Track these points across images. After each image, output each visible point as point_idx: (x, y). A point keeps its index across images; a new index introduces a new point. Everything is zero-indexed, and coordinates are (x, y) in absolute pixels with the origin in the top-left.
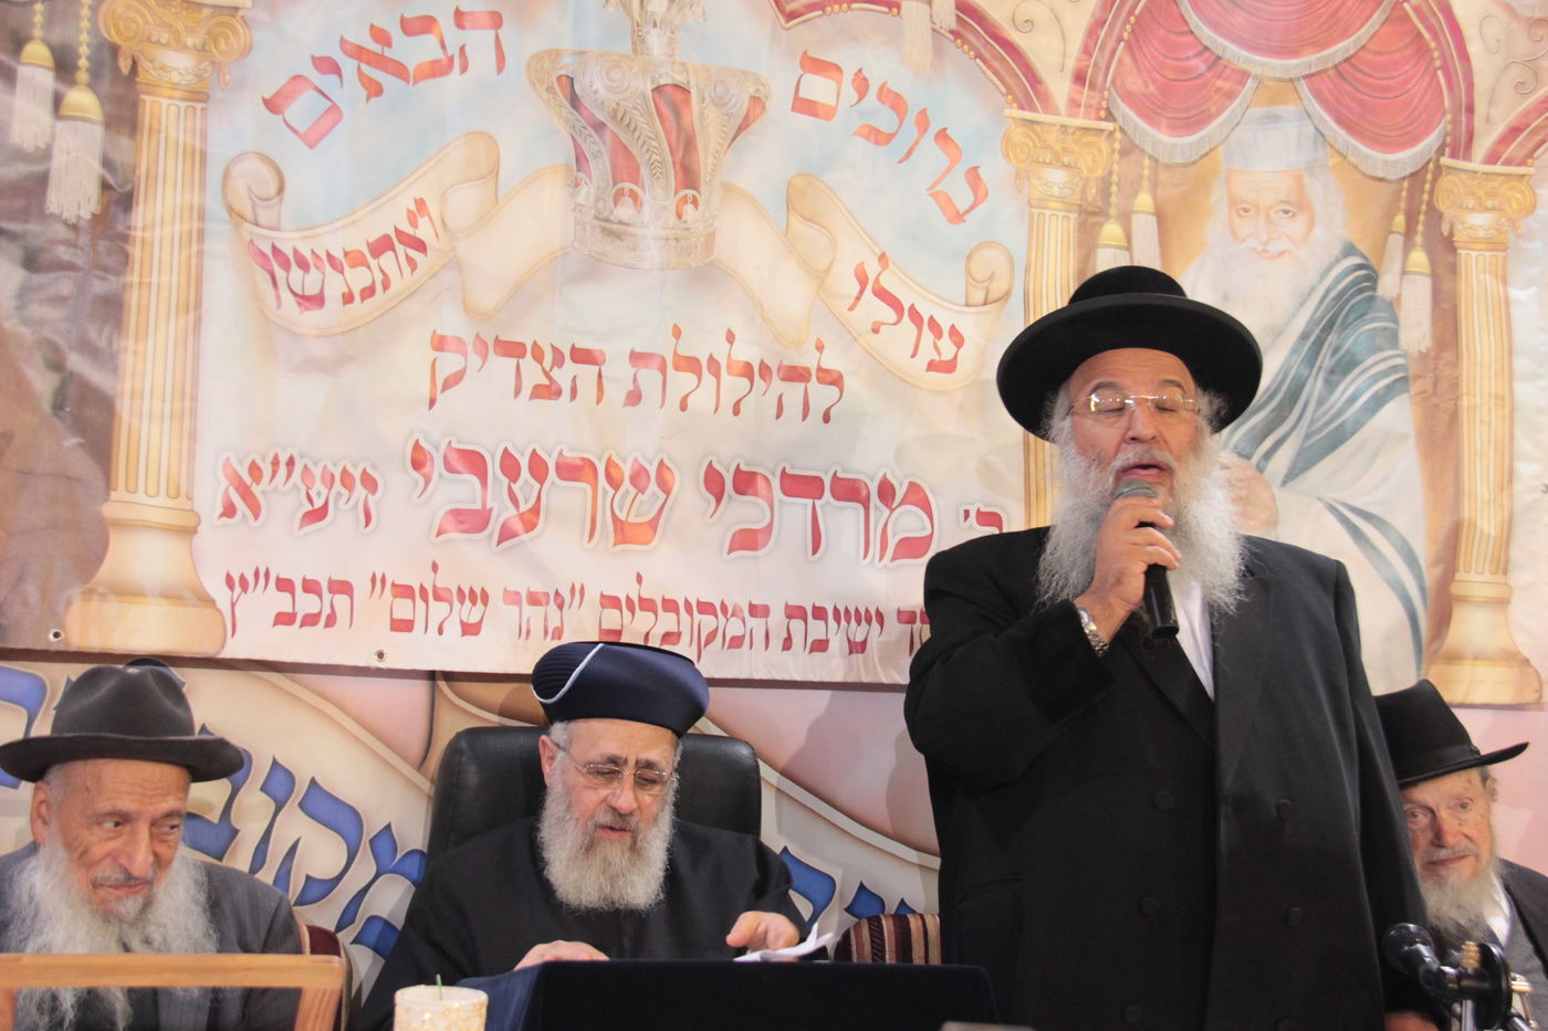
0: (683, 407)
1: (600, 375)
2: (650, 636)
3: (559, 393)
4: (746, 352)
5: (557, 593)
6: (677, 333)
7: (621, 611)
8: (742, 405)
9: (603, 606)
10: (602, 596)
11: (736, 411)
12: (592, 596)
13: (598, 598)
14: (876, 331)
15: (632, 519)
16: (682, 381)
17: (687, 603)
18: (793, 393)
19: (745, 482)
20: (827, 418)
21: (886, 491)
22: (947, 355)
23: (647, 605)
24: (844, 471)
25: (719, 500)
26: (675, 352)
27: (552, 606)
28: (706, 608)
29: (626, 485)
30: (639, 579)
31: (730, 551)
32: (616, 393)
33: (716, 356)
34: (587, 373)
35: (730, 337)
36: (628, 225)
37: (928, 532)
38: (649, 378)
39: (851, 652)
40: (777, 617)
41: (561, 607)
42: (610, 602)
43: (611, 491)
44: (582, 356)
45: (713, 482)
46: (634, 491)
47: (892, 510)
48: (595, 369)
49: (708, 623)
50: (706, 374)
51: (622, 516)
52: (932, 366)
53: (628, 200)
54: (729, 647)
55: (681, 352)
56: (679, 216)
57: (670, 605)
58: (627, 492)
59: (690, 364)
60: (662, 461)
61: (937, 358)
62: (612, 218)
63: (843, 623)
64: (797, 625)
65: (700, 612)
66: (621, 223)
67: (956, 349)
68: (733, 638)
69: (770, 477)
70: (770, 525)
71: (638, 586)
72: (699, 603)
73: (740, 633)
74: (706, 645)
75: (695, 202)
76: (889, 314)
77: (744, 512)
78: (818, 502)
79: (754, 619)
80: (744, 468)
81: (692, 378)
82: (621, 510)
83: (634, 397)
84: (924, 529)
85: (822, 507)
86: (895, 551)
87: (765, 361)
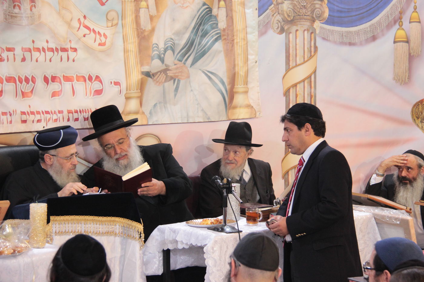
0: (37, 61)
1: (14, 54)
2: (34, 121)
3: (4, 60)
4: (52, 45)
5: (9, 112)
6: (33, 42)
7: (26, 115)
8: (52, 59)
9: (22, 115)
10: (21, 112)
11: (50, 61)
12: (19, 112)
13: (20, 113)
14: (84, 36)
15: (26, 91)
16: (36, 54)
17: (43, 112)
18: (64, 55)
19: (54, 79)
20: (74, 61)
21: (90, 78)
22: (103, 41)
23: (33, 113)
24: (79, 74)
25: (48, 84)
26: (33, 47)
27: (8, 115)
28: (47, 112)
29: (24, 82)
30: (30, 106)
31: (52, 97)
32: (19, 59)
33: (44, 47)
34: (11, 54)
35: (47, 42)
36: (18, 14)
37: (102, 88)
38: (27, 55)
39: (85, 121)
40: (65, 113)
41: (11, 115)
42: (23, 113)
43: (20, 84)
44: (9, 50)
45: (46, 80)
46: (26, 84)
47: (92, 83)
48: (12, 53)
49: (48, 116)
50: (42, 52)
51: (23, 91)
52: (100, 44)
53: (17, 7)
54: (54, 122)
55: (35, 47)
56: (31, 10)
57: (38, 113)
58: (24, 84)
59: (38, 50)
60: (32, 76)
61: (101, 42)
62: (13, 12)
63: (82, 113)
64: (71, 115)
65: (46, 114)
66: (16, 13)
67: (105, 39)
68: (55, 120)
69: (60, 77)
70: (61, 90)
71: (29, 108)
72: (45, 111)
73: (56, 118)
74: (48, 122)
75: (35, 7)
76: (87, 31)
77: (55, 87)
78: (73, 83)
79: (60, 114)
80: (53, 75)
81: (38, 53)
82: (23, 89)
83: (24, 60)
84: (101, 87)
85: (74, 84)
86: (94, 94)
87: (57, 47)
